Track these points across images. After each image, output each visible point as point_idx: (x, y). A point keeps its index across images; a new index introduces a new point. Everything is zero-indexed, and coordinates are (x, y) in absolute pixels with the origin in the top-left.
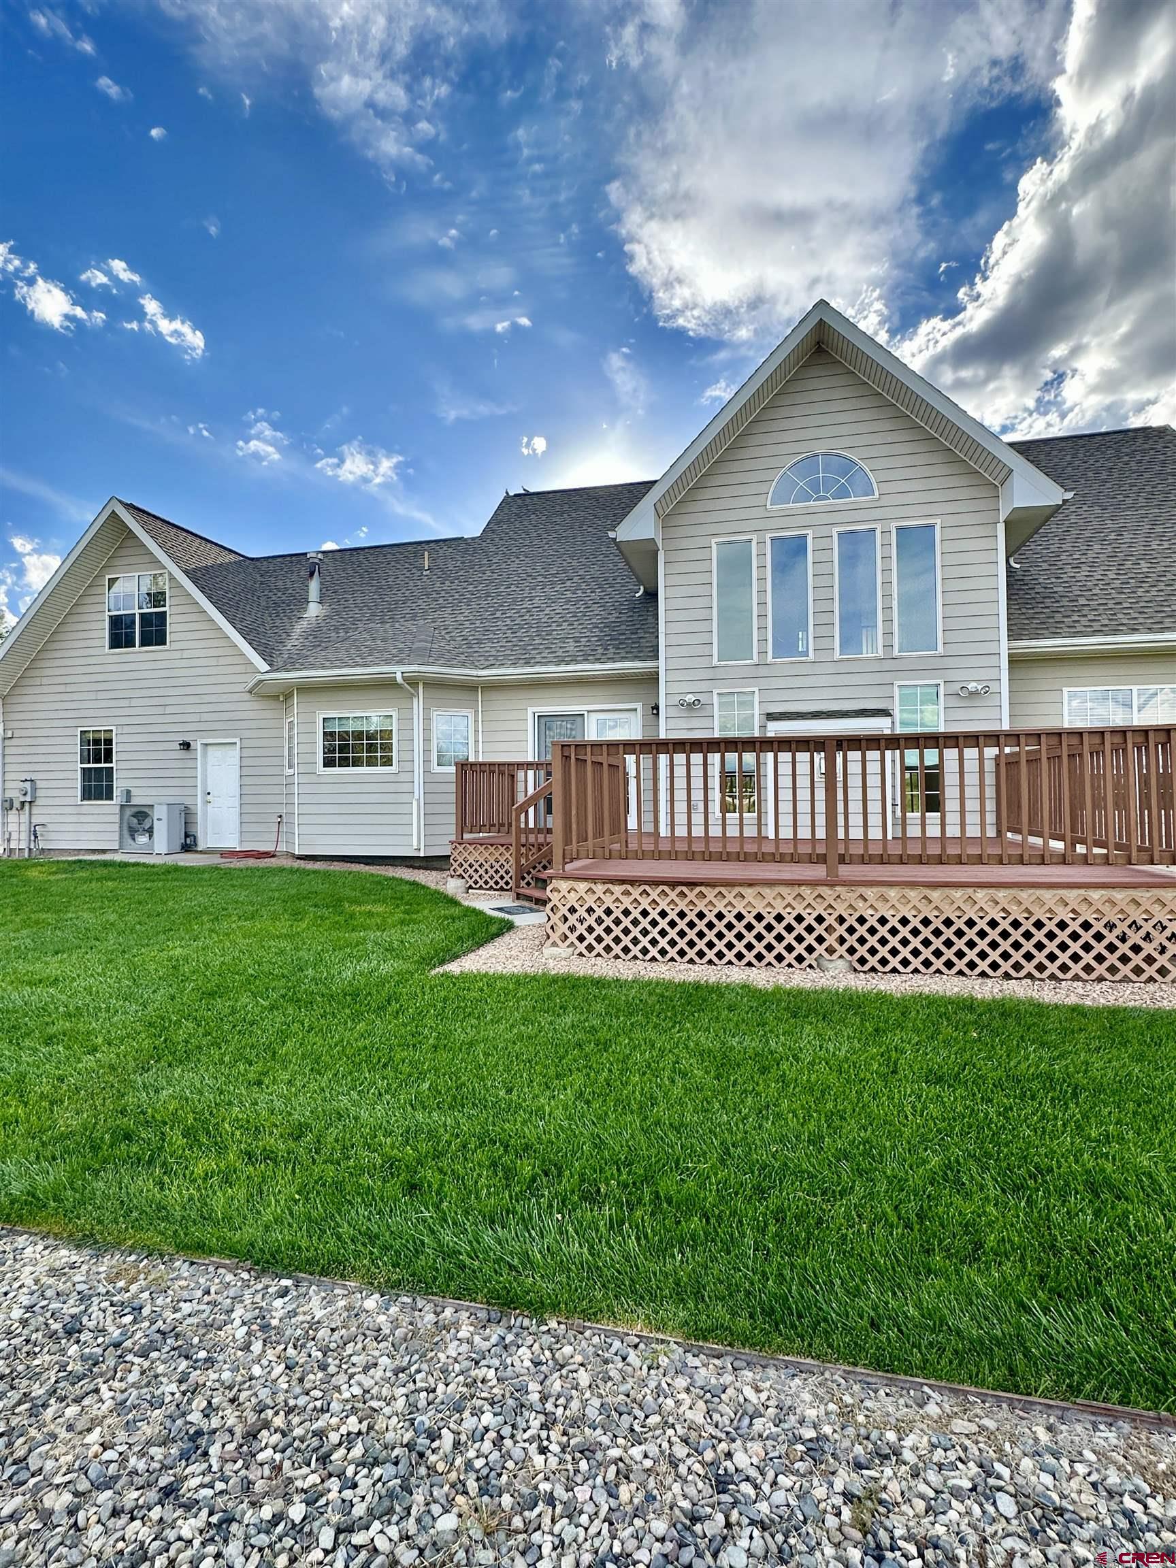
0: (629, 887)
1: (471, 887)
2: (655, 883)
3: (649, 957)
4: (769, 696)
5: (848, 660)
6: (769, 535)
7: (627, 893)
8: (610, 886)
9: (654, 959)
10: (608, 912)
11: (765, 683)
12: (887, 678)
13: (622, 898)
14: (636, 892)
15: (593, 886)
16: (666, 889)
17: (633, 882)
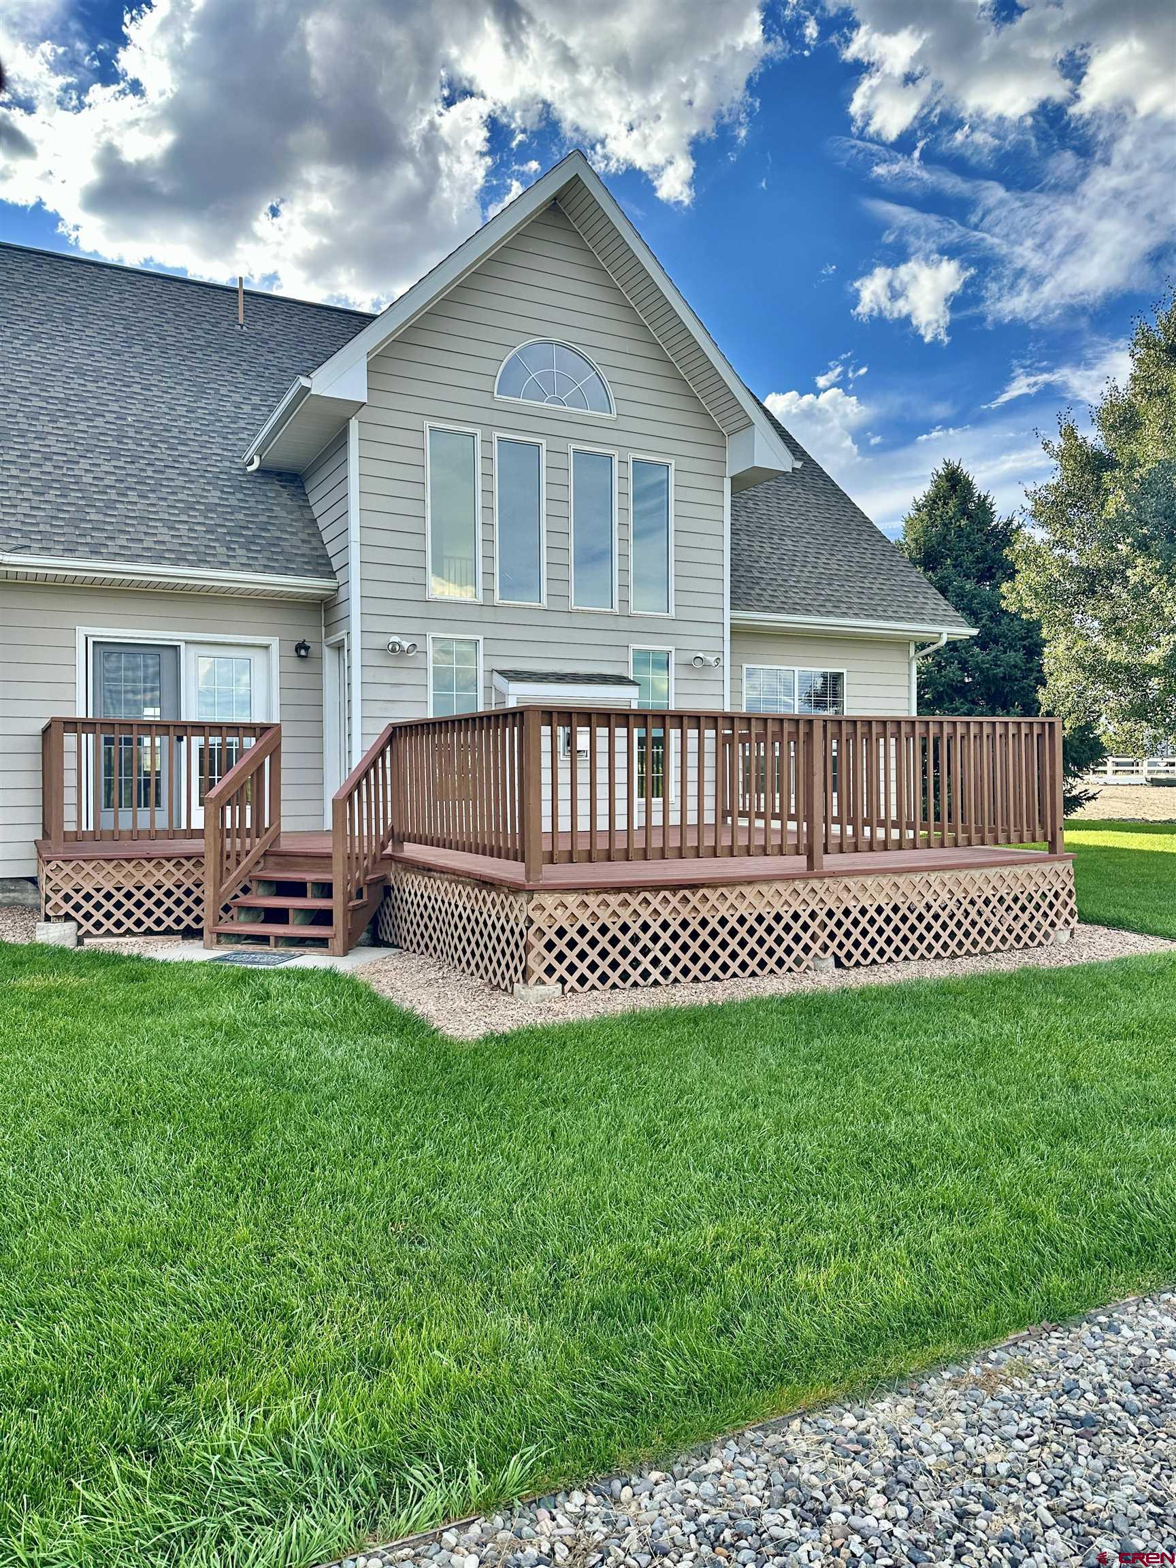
0: (627, 896)
1: (88, 934)
2: (656, 888)
3: (651, 980)
4: (500, 648)
5: (583, 612)
6: (498, 434)
7: (625, 903)
8: (605, 896)
9: (656, 983)
10: (604, 930)
11: (491, 631)
12: (621, 638)
13: (620, 911)
14: (635, 902)
15: (585, 898)
16: (667, 894)
17: (631, 889)
